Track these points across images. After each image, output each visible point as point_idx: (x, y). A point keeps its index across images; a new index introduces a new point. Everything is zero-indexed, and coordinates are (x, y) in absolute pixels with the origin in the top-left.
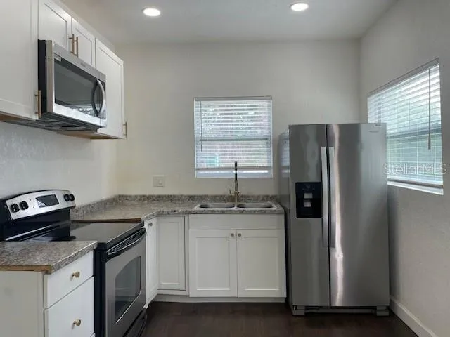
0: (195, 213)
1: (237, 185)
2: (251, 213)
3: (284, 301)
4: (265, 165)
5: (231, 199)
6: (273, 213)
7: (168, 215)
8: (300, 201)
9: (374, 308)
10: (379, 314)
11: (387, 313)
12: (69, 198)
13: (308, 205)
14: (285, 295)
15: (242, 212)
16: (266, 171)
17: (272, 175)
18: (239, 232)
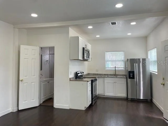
0: (106, 77)
1: (115, 71)
2: (119, 78)
3: (126, 98)
4: (123, 67)
5: (114, 75)
6: (124, 78)
7: (100, 77)
8: (130, 75)
9: (147, 100)
10: (148, 101)
11: (150, 101)
12: (83, 73)
13: (131, 76)
14: (126, 96)
15: (117, 78)
16: (123, 69)
17: (124, 70)
18: (116, 82)
